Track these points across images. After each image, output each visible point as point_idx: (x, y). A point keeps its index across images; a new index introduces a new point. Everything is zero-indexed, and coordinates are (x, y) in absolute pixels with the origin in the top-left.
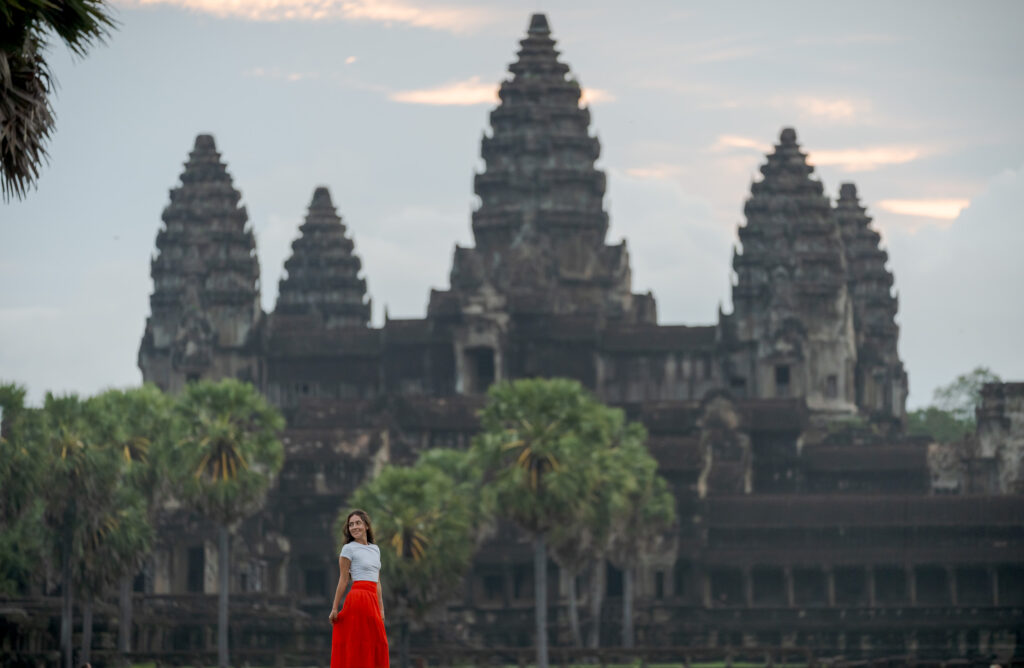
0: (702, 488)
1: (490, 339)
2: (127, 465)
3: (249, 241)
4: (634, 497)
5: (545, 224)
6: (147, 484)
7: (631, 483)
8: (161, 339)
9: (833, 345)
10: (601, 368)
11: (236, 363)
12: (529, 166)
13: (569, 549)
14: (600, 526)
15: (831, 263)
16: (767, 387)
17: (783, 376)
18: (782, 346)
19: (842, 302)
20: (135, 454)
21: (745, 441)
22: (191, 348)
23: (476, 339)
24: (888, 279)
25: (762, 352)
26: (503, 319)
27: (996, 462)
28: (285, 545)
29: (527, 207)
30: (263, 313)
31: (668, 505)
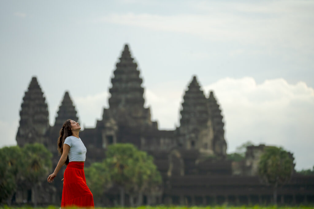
0: (169, 174)
1: (112, 133)
2: (9, 166)
3: (46, 106)
4: (150, 176)
5: (128, 101)
6: (15, 172)
7: (149, 172)
8: (22, 132)
9: (206, 135)
10: (143, 141)
11: (43, 139)
12: (123, 85)
13: (132, 190)
14: (140, 184)
15: (206, 112)
16: (188, 146)
17: (193, 143)
18: (193, 135)
19: (209, 123)
20: (12, 164)
21: (182, 161)
22: (30, 135)
23: (109, 133)
24: (222, 117)
25: (187, 137)
26: (116, 128)
27: (250, 167)
28: (54, 189)
29: (123, 97)
30: (50, 127)
31: (159, 179)
